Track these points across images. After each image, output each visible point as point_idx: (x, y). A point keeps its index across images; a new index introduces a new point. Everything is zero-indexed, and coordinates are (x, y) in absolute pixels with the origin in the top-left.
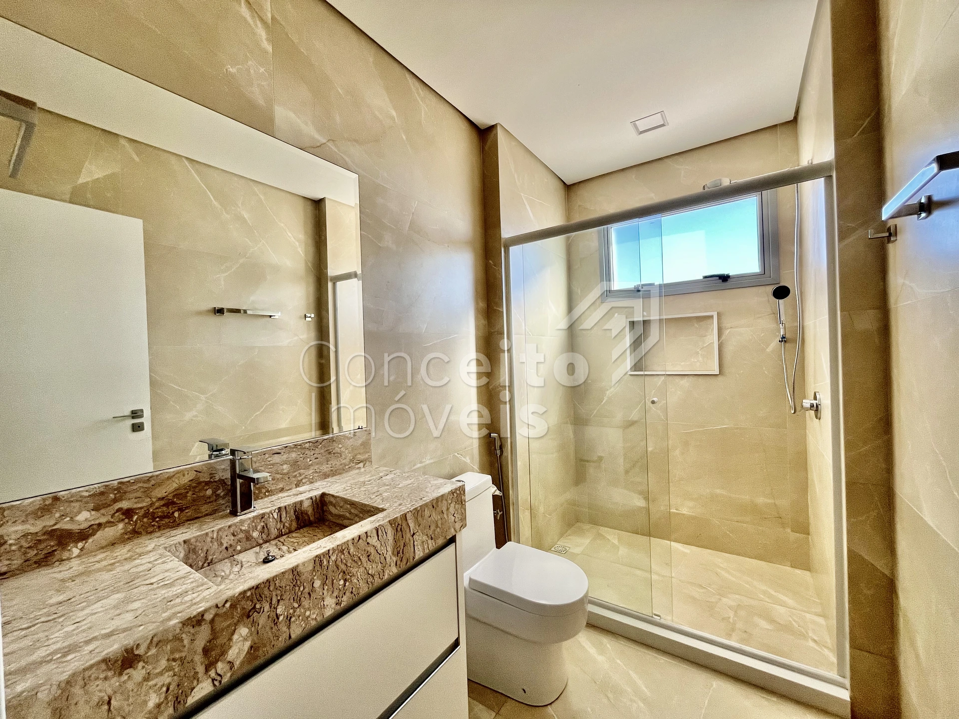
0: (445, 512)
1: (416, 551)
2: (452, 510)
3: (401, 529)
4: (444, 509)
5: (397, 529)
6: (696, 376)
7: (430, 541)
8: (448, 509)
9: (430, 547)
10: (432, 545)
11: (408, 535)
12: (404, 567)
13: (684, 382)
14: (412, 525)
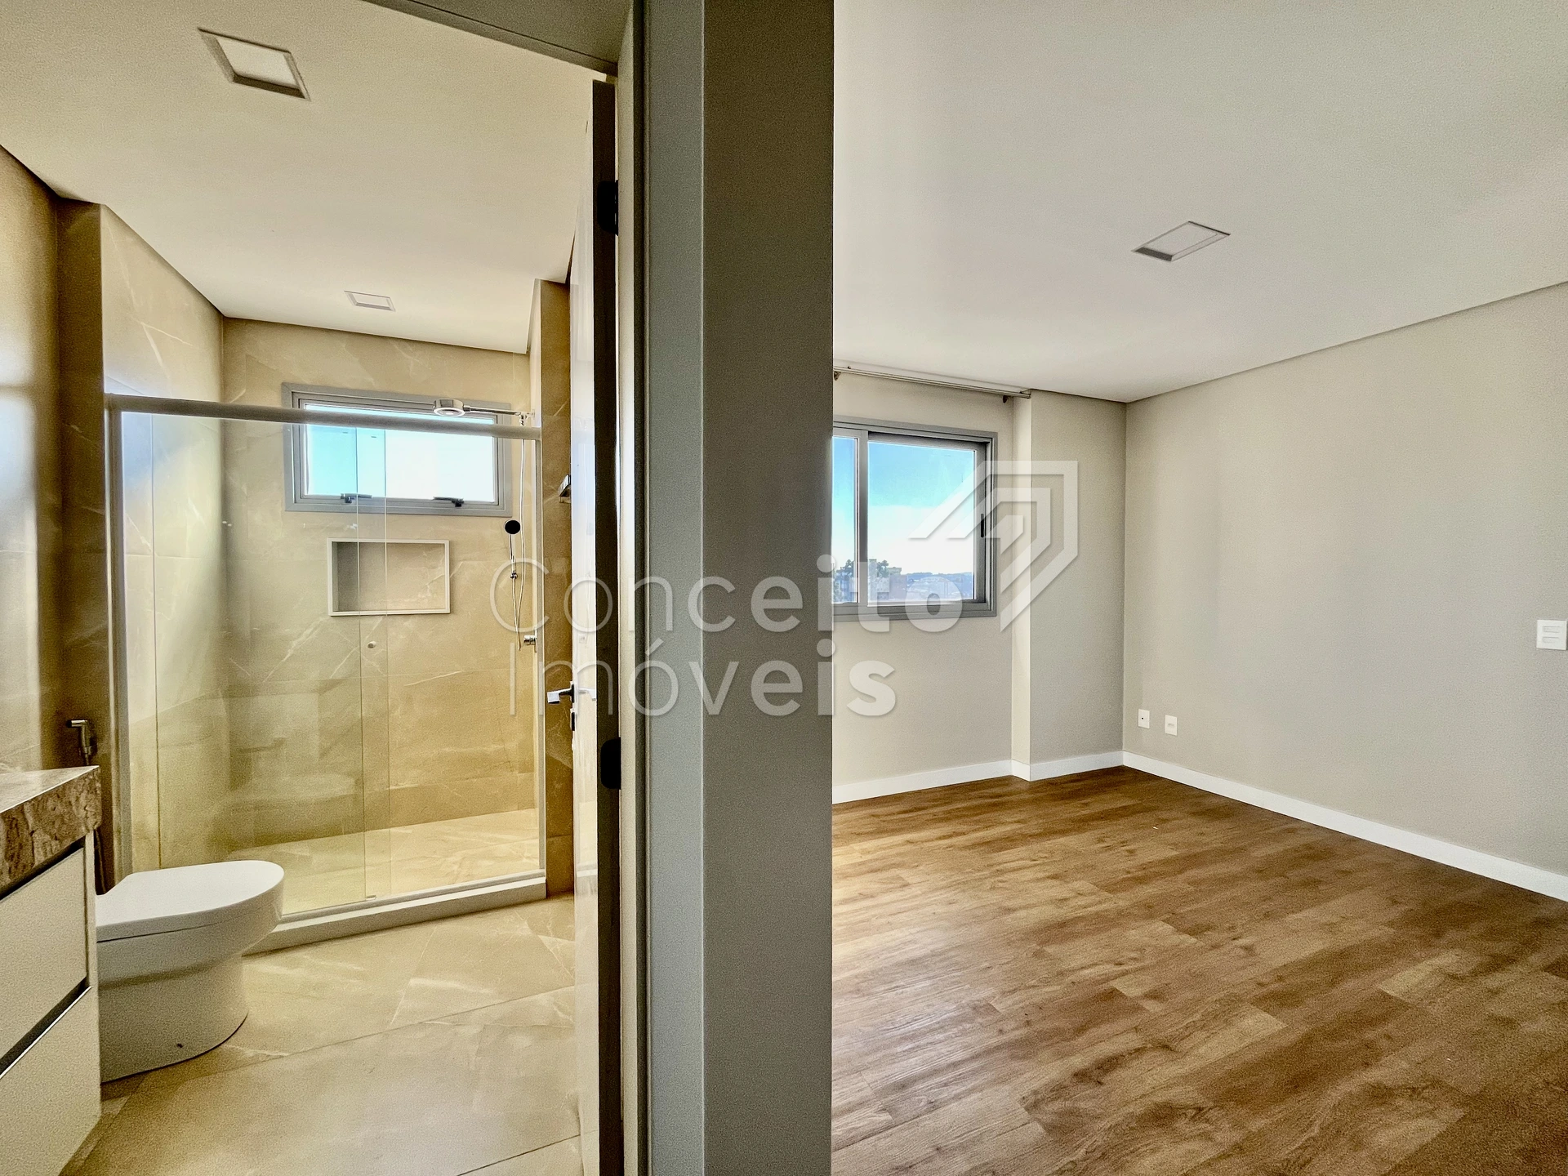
0: (73, 803)
1: (36, 855)
2: (83, 801)
3: (16, 825)
4: (73, 800)
5: (11, 825)
6: (423, 617)
7: (54, 843)
8: (77, 799)
9: (53, 850)
10: (56, 848)
11: (26, 833)
12: (19, 876)
13: (409, 623)
14: (31, 821)
